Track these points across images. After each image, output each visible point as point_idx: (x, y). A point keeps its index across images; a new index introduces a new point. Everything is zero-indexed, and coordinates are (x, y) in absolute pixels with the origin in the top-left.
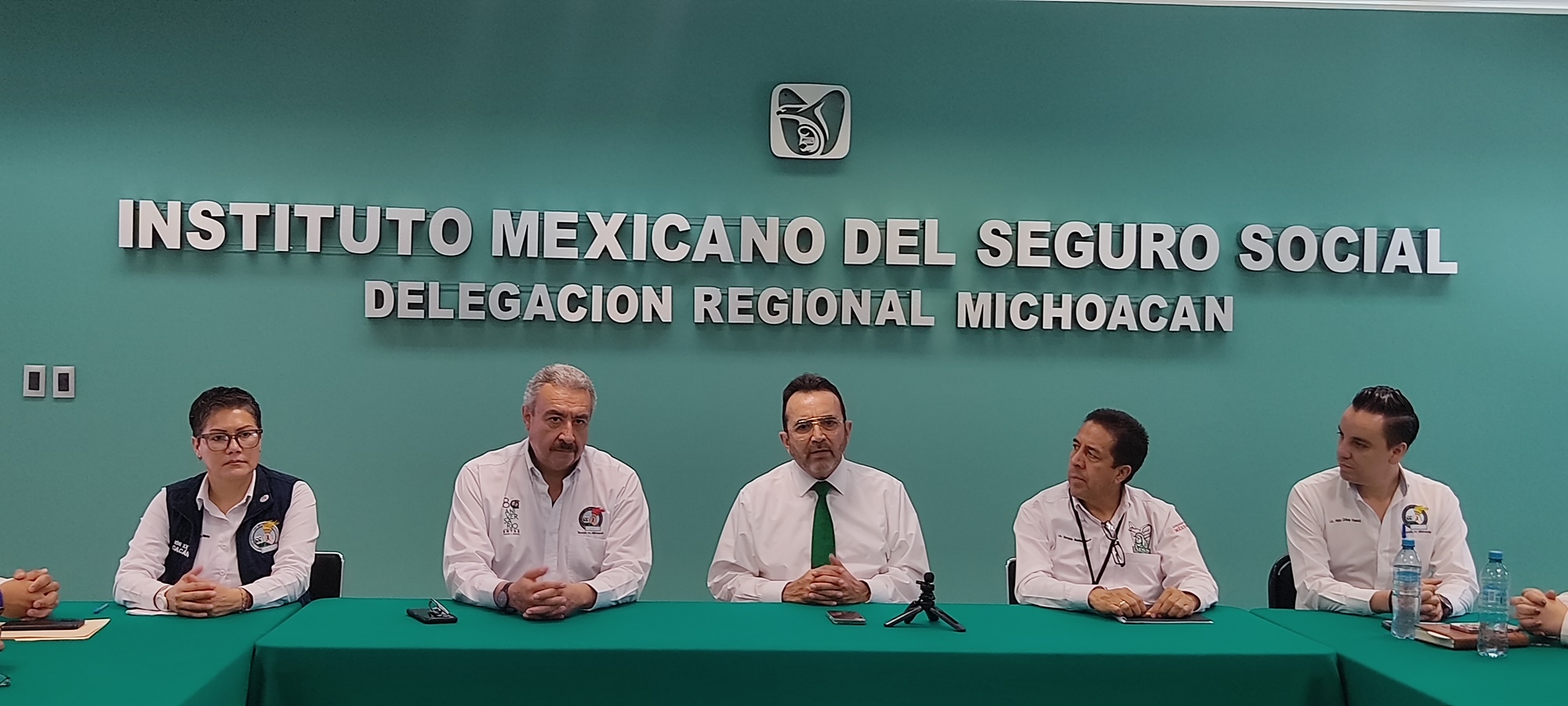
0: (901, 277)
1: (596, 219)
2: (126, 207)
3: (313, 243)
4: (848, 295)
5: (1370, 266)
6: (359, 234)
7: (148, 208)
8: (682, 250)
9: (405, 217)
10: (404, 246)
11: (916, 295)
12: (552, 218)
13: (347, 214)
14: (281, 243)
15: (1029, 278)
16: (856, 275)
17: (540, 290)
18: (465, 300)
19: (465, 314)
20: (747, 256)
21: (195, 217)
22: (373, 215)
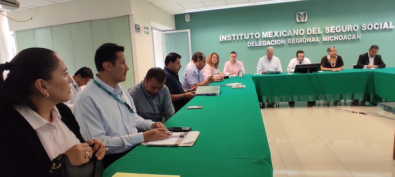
0: (314, 35)
1: (275, 32)
2: (220, 36)
3: (241, 39)
4: (308, 38)
5: (381, 28)
6: (247, 37)
7: (223, 36)
8: (286, 35)
9: (252, 34)
10: (252, 38)
11: (317, 38)
12: (269, 32)
13: (245, 34)
14: (238, 39)
15: (332, 34)
16: (308, 36)
17: (268, 41)
18: (259, 44)
19: (260, 45)
20: (294, 35)
21: (228, 37)
22: (248, 34)
